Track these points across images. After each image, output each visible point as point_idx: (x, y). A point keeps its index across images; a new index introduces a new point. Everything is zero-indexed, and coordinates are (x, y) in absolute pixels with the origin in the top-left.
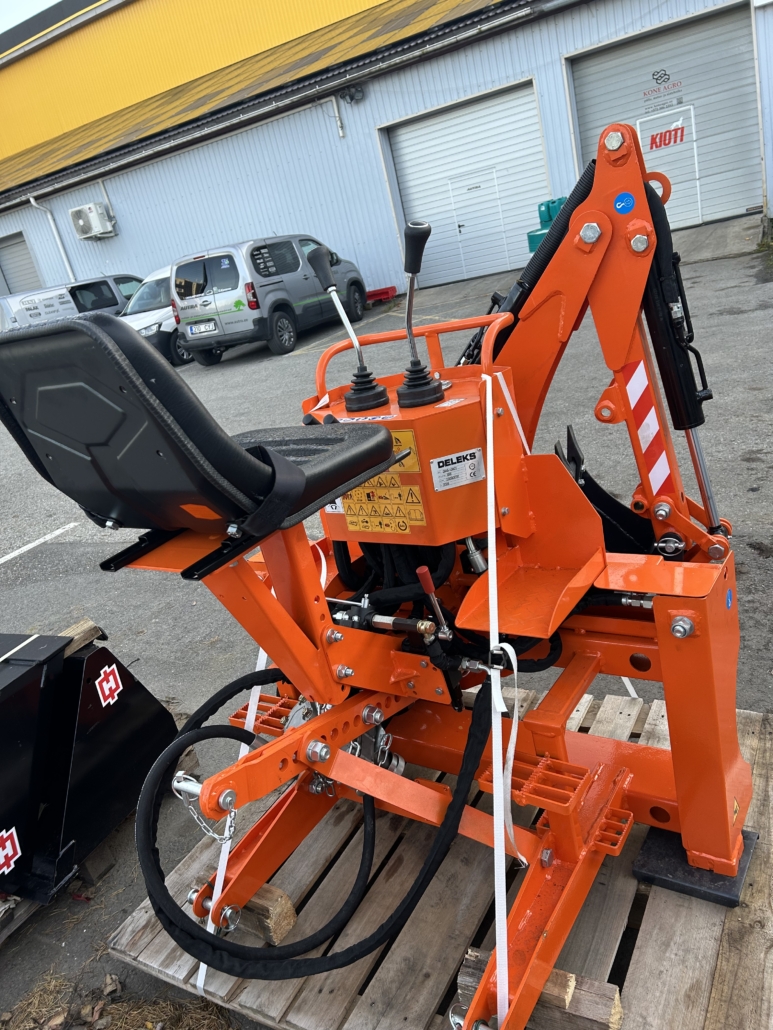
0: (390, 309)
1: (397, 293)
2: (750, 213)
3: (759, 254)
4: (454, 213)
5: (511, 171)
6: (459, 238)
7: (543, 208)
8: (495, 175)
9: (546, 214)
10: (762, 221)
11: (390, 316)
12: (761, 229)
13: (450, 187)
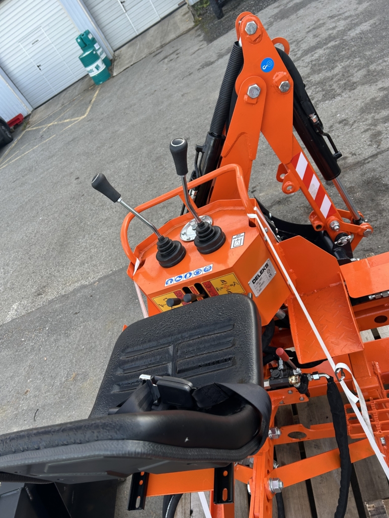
0: (25, 127)
1: (24, 117)
2: (181, 6)
3: (198, 27)
4: (32, 60)
5: (51, 25)
6: (42, 73)
7: (79, 40)
8: (43, 31)
9: (82, 43)
10: (189, 8)
11: (29, 131)
12: (190, 13)
13: (22, 46)
